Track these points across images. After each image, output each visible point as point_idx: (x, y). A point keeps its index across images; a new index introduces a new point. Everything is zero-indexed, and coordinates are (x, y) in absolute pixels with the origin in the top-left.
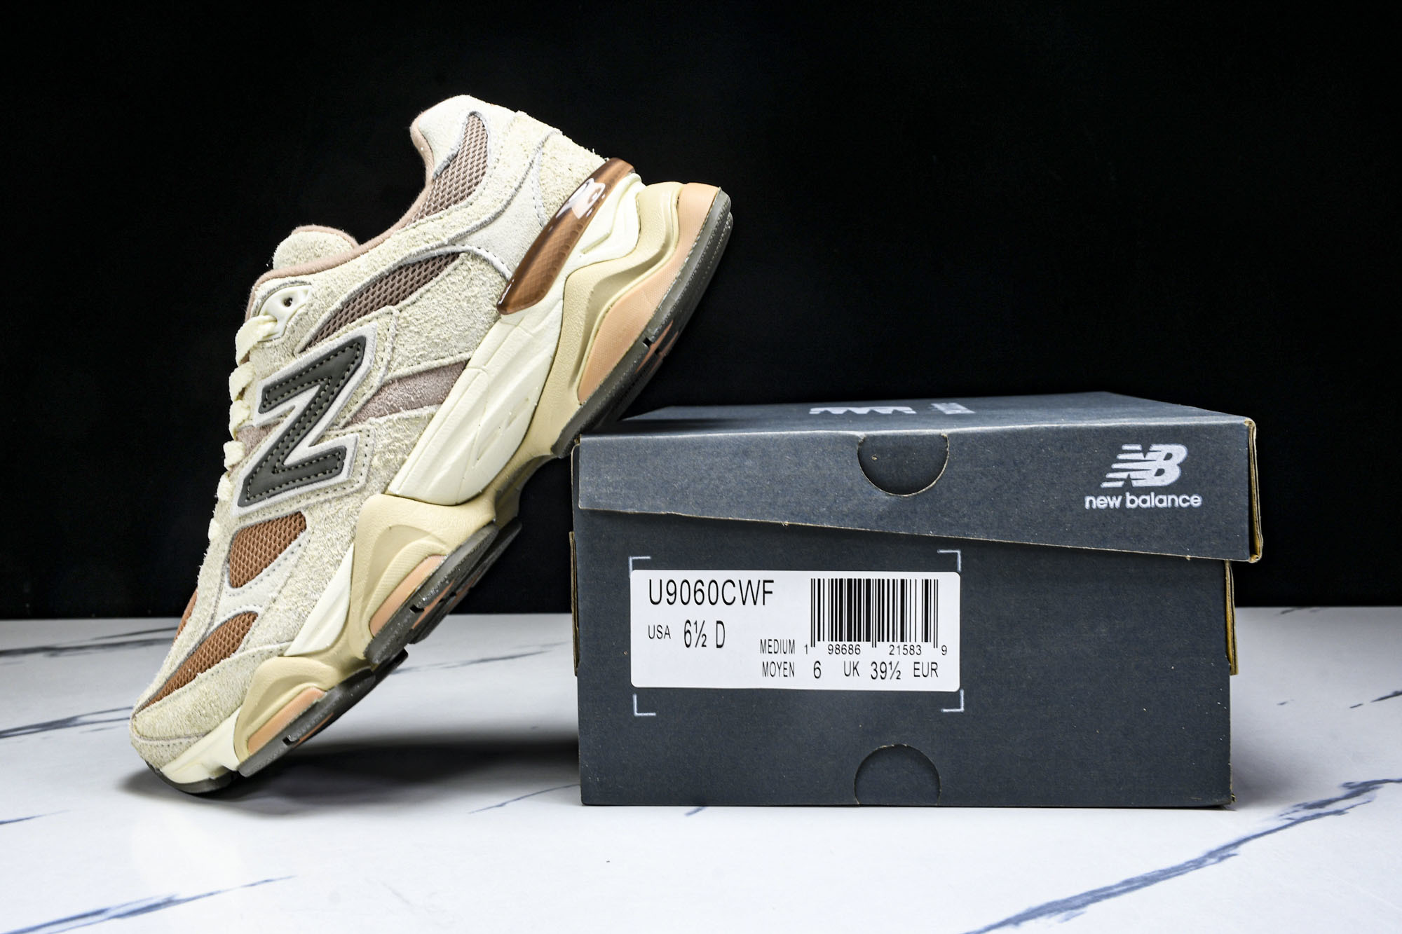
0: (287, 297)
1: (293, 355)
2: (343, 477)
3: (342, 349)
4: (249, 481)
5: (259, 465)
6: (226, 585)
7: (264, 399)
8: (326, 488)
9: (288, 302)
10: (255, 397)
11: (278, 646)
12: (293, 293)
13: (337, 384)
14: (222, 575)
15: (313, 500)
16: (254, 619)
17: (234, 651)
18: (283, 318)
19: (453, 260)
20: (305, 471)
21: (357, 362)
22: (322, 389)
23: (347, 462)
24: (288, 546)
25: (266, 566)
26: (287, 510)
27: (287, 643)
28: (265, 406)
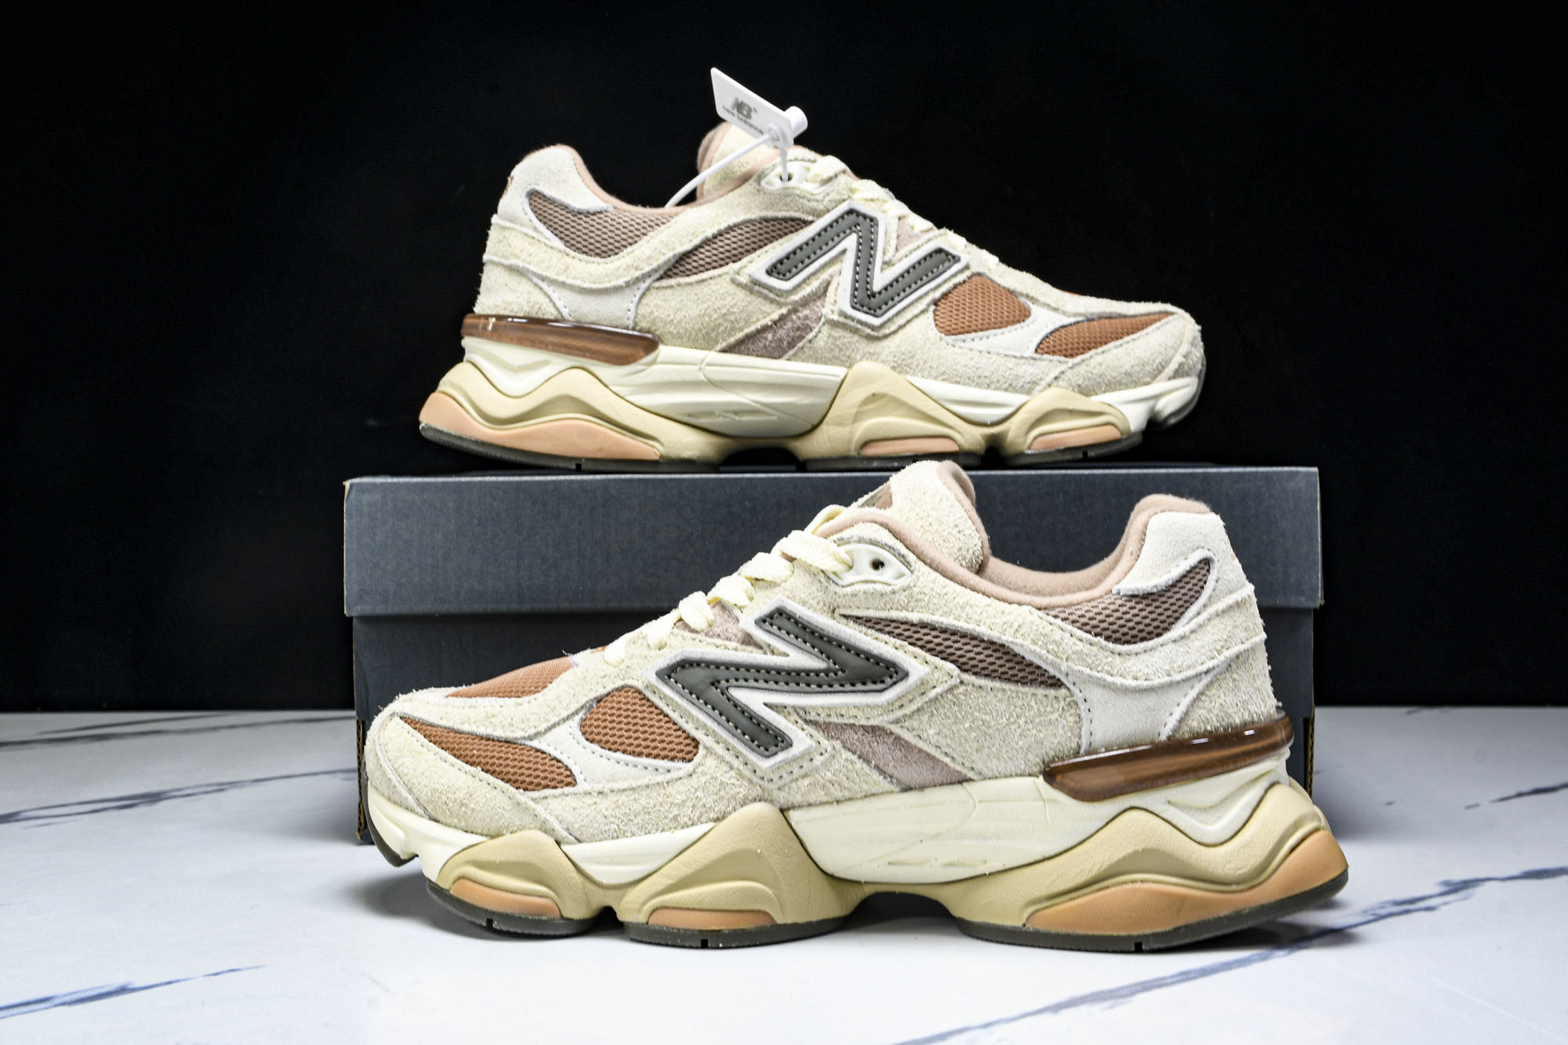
0: (882, 560)
1: (833, 611)
2: (765, 764)
3: (878, 660)
4: (685, 664)
5: (708, 664)
6: (577, 718)
7: (771, 616)
8: (739, 753)
9: (877, 565)
10: (766, 604)
11: (565, 834)
12: (889, 561)
13: (843, 683)
14: (582, 707)
15: (720, 749)
16: (568, 784)
17: (525, 789)
18: (858, 573)
19: (1052, 686)
20: (739, 718)
21: (880, 686)
22: (827, 672)
23: (781, 756)
24: (656, 757)
25: (624, 752)
26: (690, 728)
27: (573, 839)
28: (764, 621)
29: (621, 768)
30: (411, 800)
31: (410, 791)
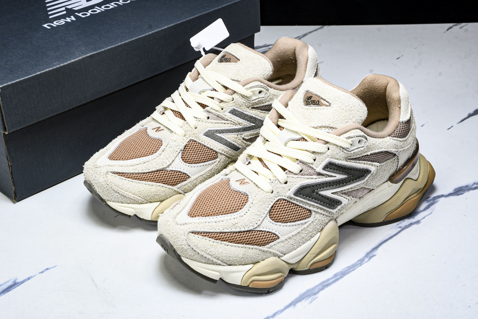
0: (360, 140)
1: (346, 159)
2: (334, 211)
4: (302, 188)
5: (309, 186)
6: (268, 215)
7: (327, 166)
8: (325, 210)
9: (359, 142)
10: (323, 162)
11: (279, 254)
12: (362, 140)
13: (353, 179)
14: (268, 211)
15: (319, 211)
16: (277, 239)
18: (354, 146)
20: (324, 199)
22: (348, 178)
23: (339, 207)
24: (301, 220)
25: (290, 222)
26: (307, 207)
27: (283, 255)
28: (325, 168)
29: (291, 228)
30: (219, 262)
31: (218, 259)
